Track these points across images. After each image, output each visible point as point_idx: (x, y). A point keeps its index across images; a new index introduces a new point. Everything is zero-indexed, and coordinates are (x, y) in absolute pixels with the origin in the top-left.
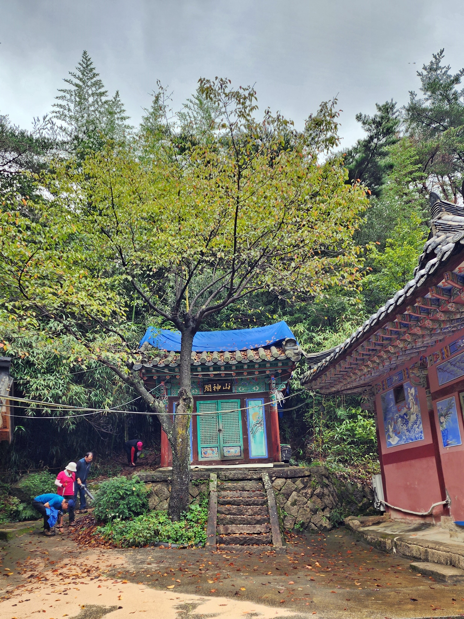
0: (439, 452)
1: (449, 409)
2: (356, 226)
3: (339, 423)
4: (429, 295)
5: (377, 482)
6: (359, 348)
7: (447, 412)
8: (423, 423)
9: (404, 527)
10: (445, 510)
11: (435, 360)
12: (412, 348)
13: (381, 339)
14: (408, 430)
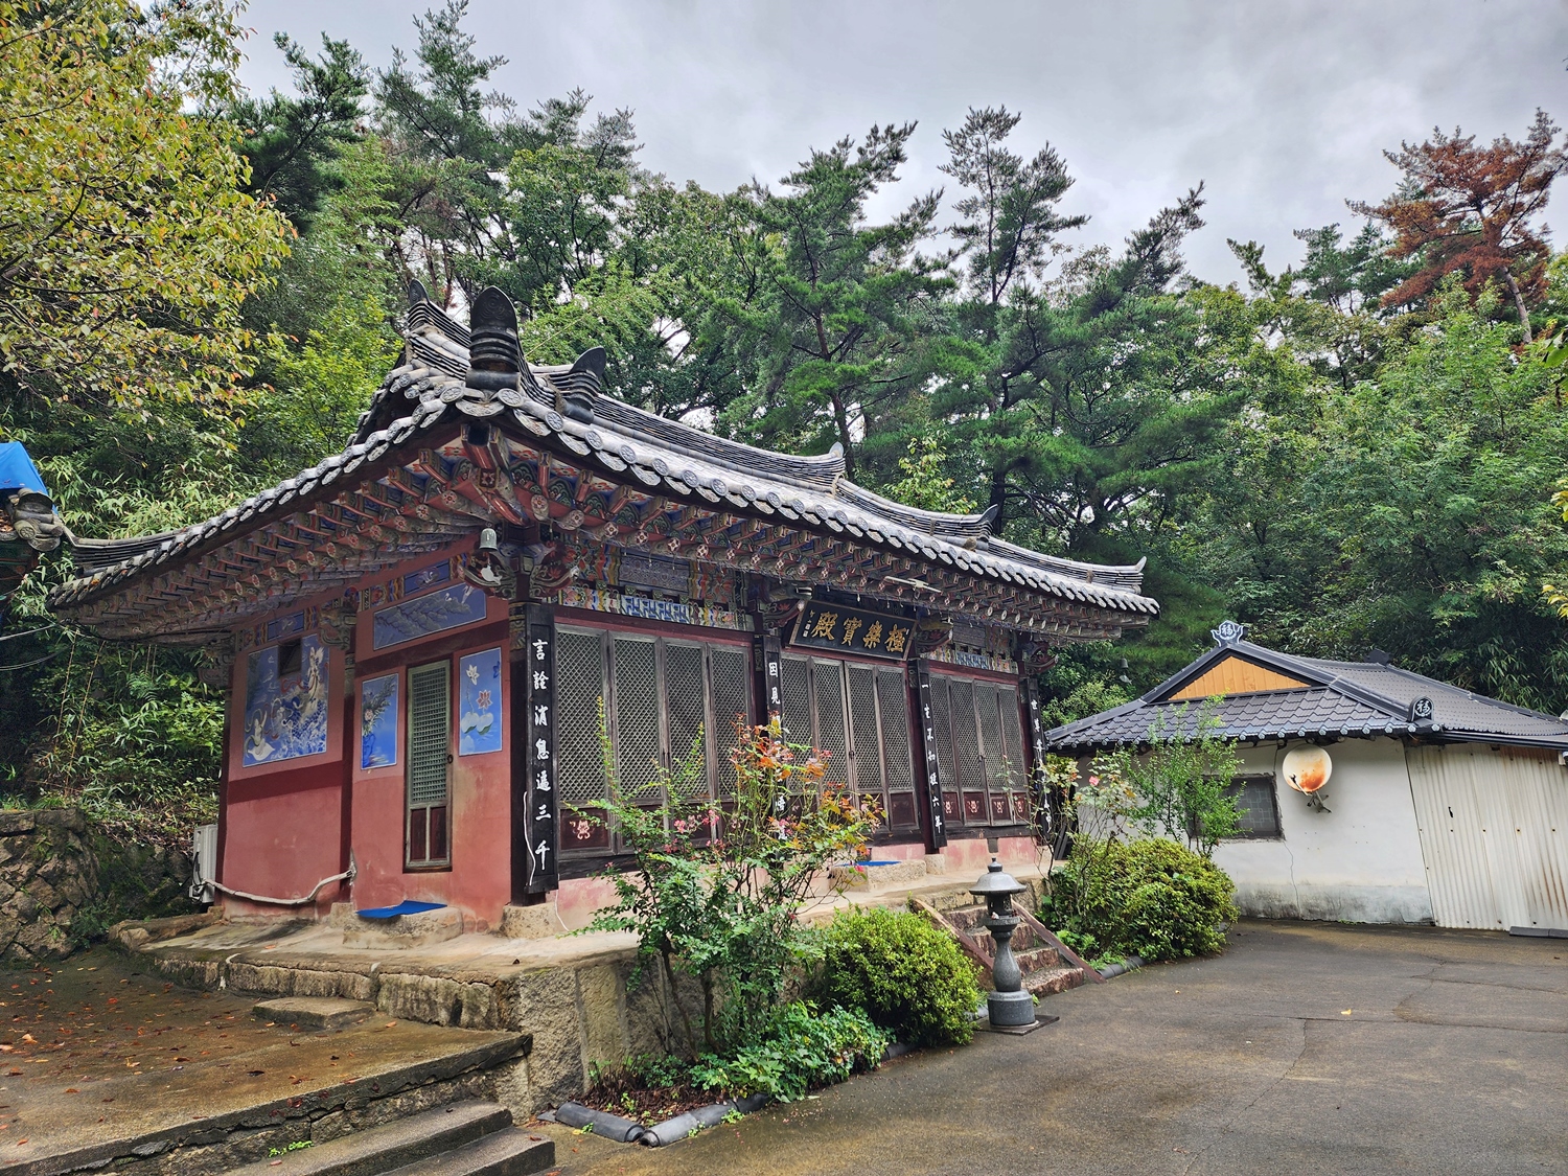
0: (351, 779)
1: (385, 696)
2: (252, 287)
3: (130, 708)
4: (386, 481)
5: (204, 843)
6: (221, 552)
7: (380, 701)
8: (330, 719)
9: (251, 932)
10: (343, 891)
11: (374, 599)
12: (335, 571)
13: (275, 542)
14: (297, 734)
